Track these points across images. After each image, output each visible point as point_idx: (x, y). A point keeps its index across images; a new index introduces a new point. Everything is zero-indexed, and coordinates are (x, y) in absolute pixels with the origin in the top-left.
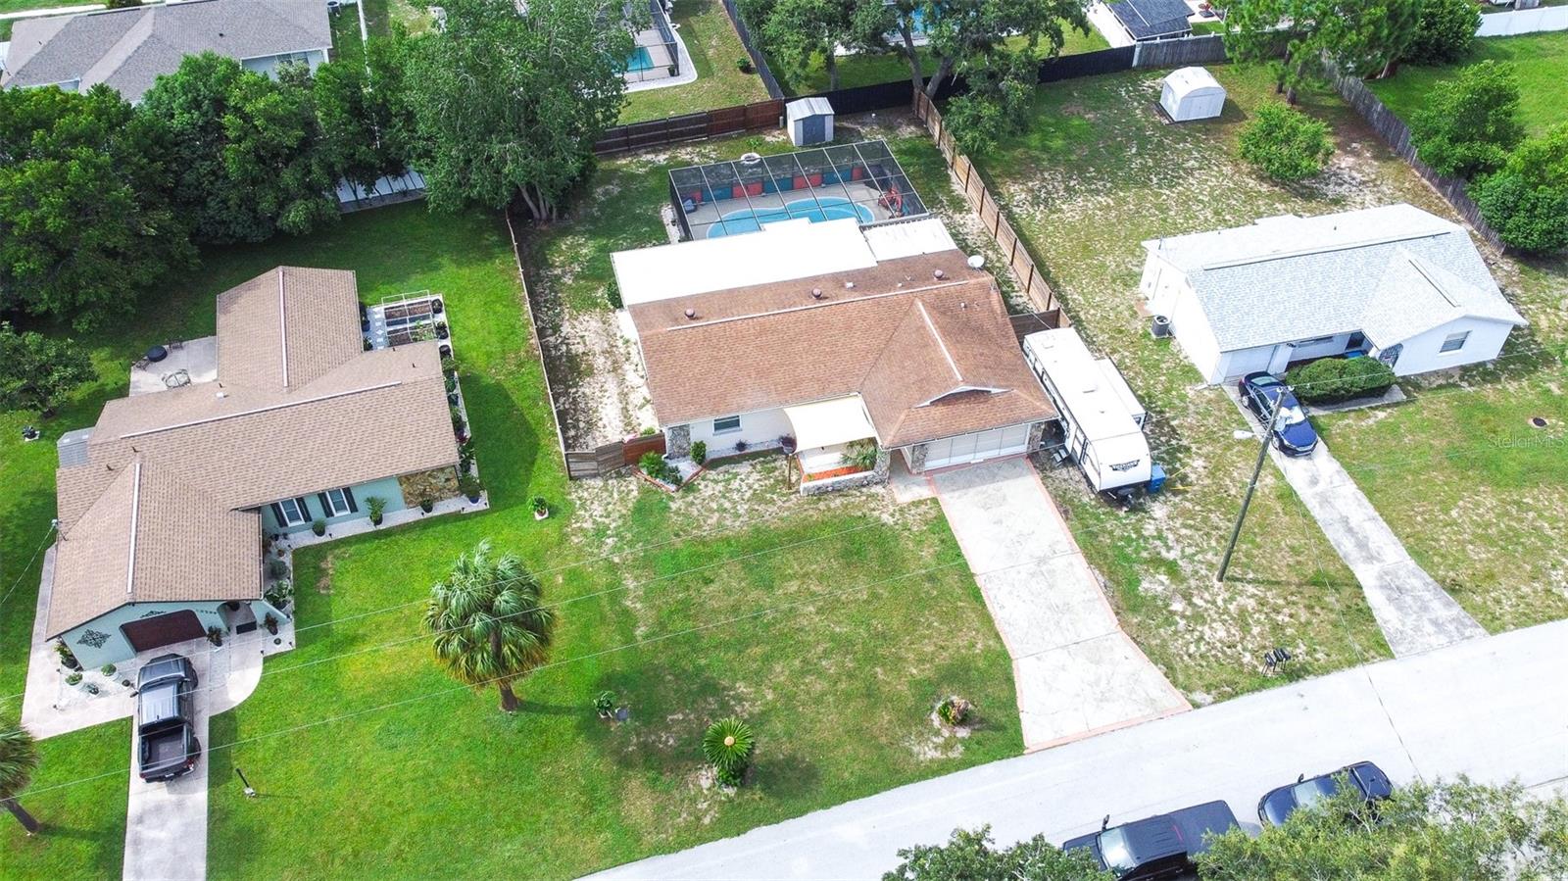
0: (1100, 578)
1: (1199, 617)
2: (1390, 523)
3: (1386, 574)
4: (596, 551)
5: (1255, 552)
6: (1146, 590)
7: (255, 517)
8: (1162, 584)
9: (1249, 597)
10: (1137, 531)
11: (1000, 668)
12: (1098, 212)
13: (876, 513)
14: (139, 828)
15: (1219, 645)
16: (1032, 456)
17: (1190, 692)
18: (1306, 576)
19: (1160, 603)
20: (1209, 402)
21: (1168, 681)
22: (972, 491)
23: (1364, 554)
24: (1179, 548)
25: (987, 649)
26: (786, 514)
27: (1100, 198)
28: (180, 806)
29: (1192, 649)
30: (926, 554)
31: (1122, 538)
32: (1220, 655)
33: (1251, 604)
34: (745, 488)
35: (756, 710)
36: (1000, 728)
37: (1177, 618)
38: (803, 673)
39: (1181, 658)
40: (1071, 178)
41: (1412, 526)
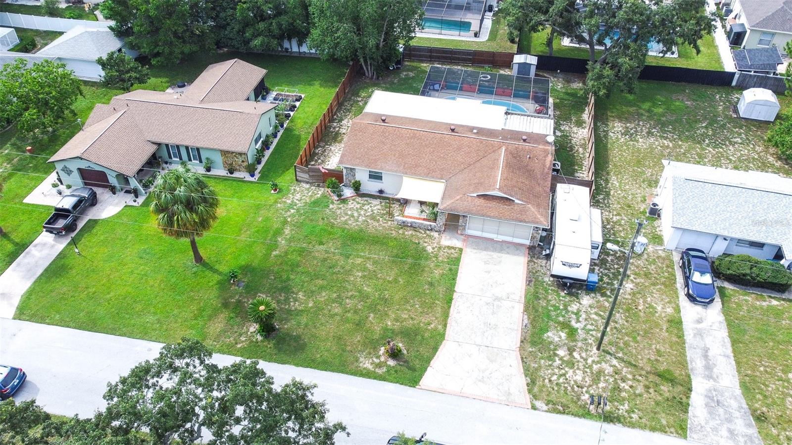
0: (526, 321)
1: (571, 364)
2: (738, 363)
3: (715, 390)
4: (283, 213)
5: (632, 344)
6: (548, 337)
7: (155, 147)
8: (560, 337)
9: (611, 366)
10: (566, 307)
11: (436, 341)
12: (659, 148)
13: (426, 244)
14: (33, 248)
15: (572, 383)
16: (531, 248)
17: (536, 399)
18: (657, 369)
19: (552, 347)
20: (658, 257)
21: (526, 387)
22: (485, 252)
23: (707, 373)
24: (584, 323)
25: (436, 329)
26: (381, 228)
27: (665, 142)
28: (53, 246)
29: (554, 378)
30: (437, 273)
31: (554, 306)
32: (569, 388)
33: (609, 370)
34: (369, 210)
35: (300, 308)
36: (413, 369)
37: (557, 359)
38: (334, 301)
39: (544, 380)
40: (655, 128)
41: (754, 371)
